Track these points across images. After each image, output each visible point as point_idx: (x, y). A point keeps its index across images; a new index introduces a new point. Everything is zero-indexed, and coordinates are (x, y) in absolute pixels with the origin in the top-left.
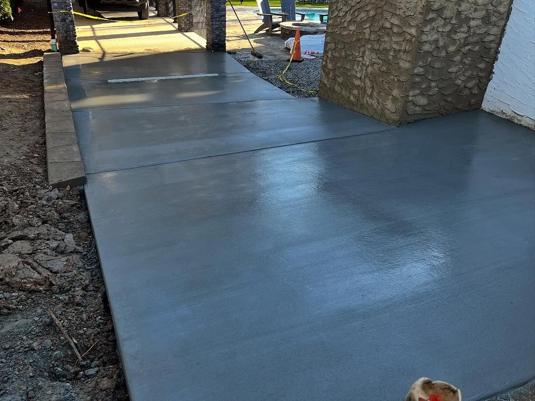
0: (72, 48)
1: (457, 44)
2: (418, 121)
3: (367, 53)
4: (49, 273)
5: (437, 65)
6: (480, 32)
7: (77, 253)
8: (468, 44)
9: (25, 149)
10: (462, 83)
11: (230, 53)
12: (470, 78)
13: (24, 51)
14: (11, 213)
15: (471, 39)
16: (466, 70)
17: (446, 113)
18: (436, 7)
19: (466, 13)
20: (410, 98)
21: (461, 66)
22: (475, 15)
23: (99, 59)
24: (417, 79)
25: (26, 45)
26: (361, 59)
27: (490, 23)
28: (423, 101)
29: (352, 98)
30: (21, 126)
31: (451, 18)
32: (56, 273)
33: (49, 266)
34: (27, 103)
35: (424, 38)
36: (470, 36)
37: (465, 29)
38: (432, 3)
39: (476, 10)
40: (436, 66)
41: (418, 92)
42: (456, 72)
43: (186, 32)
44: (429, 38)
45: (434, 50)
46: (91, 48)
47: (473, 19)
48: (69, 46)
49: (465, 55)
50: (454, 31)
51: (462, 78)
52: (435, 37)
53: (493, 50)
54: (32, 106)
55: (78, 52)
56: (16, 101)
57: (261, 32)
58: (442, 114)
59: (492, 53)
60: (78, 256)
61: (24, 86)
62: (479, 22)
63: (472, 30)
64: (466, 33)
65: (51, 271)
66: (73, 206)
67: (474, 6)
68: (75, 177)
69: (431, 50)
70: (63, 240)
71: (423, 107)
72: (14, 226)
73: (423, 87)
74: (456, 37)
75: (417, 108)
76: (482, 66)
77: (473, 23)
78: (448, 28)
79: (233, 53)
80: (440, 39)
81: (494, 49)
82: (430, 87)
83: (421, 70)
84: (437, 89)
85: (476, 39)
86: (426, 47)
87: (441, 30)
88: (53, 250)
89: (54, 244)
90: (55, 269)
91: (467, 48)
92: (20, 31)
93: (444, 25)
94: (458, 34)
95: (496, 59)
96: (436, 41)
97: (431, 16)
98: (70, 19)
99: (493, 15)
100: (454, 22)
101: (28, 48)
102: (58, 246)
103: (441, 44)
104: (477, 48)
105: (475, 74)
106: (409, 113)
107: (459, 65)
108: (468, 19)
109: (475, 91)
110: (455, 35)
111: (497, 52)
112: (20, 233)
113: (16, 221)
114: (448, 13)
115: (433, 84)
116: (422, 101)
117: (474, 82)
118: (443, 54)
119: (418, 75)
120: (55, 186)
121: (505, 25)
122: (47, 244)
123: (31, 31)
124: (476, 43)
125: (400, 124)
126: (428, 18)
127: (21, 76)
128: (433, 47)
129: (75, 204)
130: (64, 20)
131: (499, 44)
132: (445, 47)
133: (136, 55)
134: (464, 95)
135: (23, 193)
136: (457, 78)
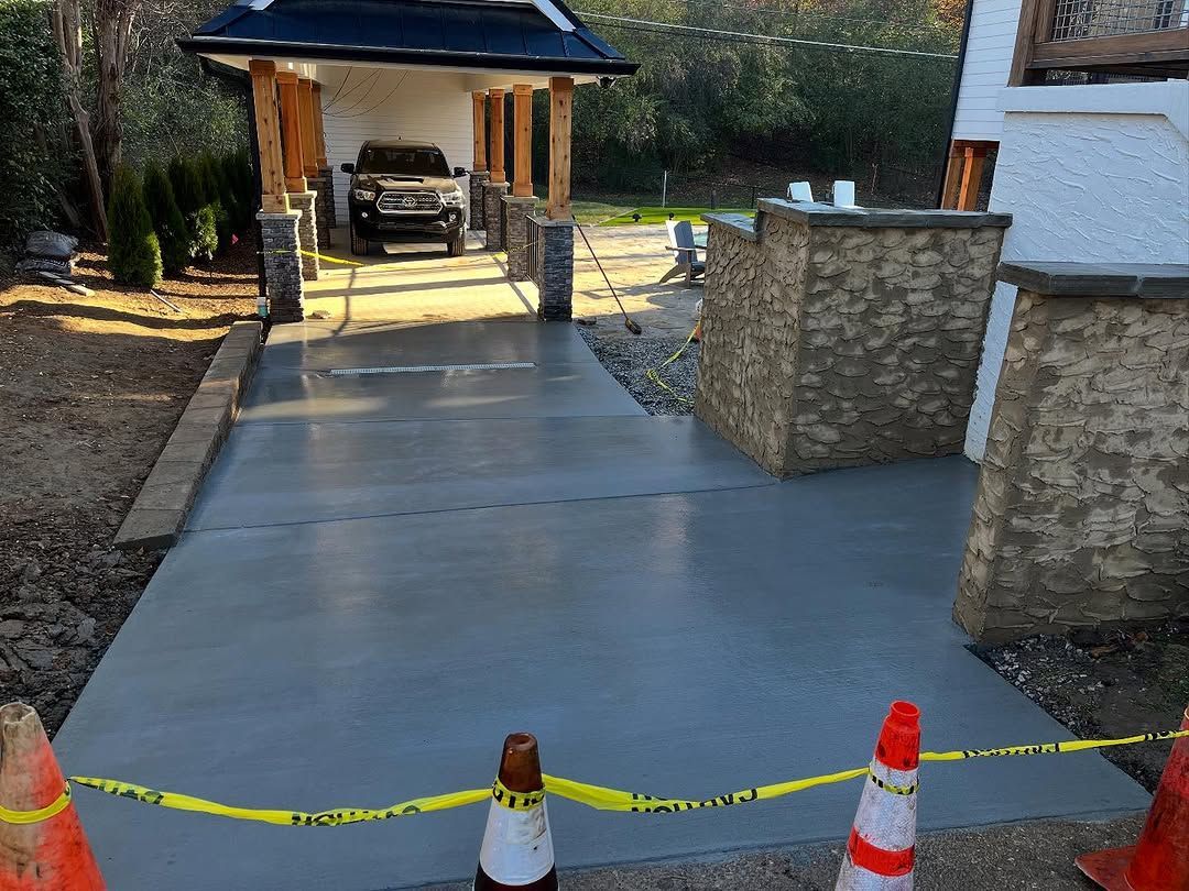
0: (291, 312)
1: (885, 336)
2: (825, 471)
3: (747, 342)
4: (24, 667)
5: (848, 371)
6: (934, 313)
7: (87, 647)
8: (908, 335)
9: (113, 485)
10: (911, 405)
11: (581, 322)
12: (927, 396)
13: (213, 314)
14: (25, 580)
15: (913, 326)
16: (914, 382)
17: (885, 459)
18: (827, 271)
19: (894, 281)
20: (800, 429)
21: (903, 375)
22: (915, 284)
23: (334, 331)
24: (810, 395)
25: (218, 303)
26: (739, 351)
27: (952, 297)
28: (830, 434)
29: (731, 421)
30: (128, 447)
31: (864, 290)
32: (36, 669)
33: (30, 658)
34: (160, 409)
35: (812, 324)
36: (911, 320)
37: (898, 307)
38: (819, 266)
39: (916, 275)
40: (847, 373)
41: (813, 417)
42: (892, 385)
43: (521, 280)
44: (823, 324)
45: (837, 344)
46: (326, 313)
47: (914, 290)
48: (287, 309)
49: (907, 354)
50: (872, 312)
51: (909, 395)
52: (835, 321)
53: (969, 347)
54: (165, 414)
55: (301, 319)
56: (144, 405)
57: (672, 281)
58: (877, 461)
59: (969, 350)
60: (85, 652)
61: (174, 380)
62: (928, 296)
63: (914, 311)
64: (902, 316)
65: (29, 666)
66: (131, 579)
67: (911, 269)
68: (157, 534)
69: (829, 344)
70: (76, 626)
71: (831, 445)
72: (18, 599)
73: (824, 408)
74: (880, 323)
75: (819, 448)
76: (950, 373)
77: (912, 298)
78: (861, 307)
79: (588, 323)
80: (847, 325)
81: (972, 344)
82: (839, 411)
83: (815, 379)
84: (856, 414)
85: (925, 325)
86: (819, 340)
87: (845, 310)
88: (52, 638)
89: (55, 630)
90: (36, 663)
91: (909, 341)
92: (223, 276)
93: (852, 302)
94: (884, 317)
95: (978, 362)
96: (840, 329)
97: (819, 286)
98: (292, 264)
99: (958, 282)
100: (870, 296)
101: (221, 308)
102: (61, 634)
103: (850, 334)
104: (932, 342)
105: (937, 388)
106: (803, 457)
107: (897, 371)
108: (901, 292)
109: (944, 420)
110: (879, 318)
111: (980, 350)
112: (18, 609)
113: (23, 591)
114: (856, 282)
115: (846, 405)
116: (827, 434)
117: (938, 403)
118: (859, 351)
119: (810, 388)
120: (119, 546)
121: (990, 299)
122: (46, 629)
123: (243, 277)
124: (928, 333)
125: (786, 475)
126: (815, 291)
127: (176, 362)
128: (835, 339)
129: (136, 577)
130: (282, 265)
131: (982, 335)
132: (860, 339)
133: (400, 326)
134: (919, 426)
135: (60, 554)
136: (897, 394)
